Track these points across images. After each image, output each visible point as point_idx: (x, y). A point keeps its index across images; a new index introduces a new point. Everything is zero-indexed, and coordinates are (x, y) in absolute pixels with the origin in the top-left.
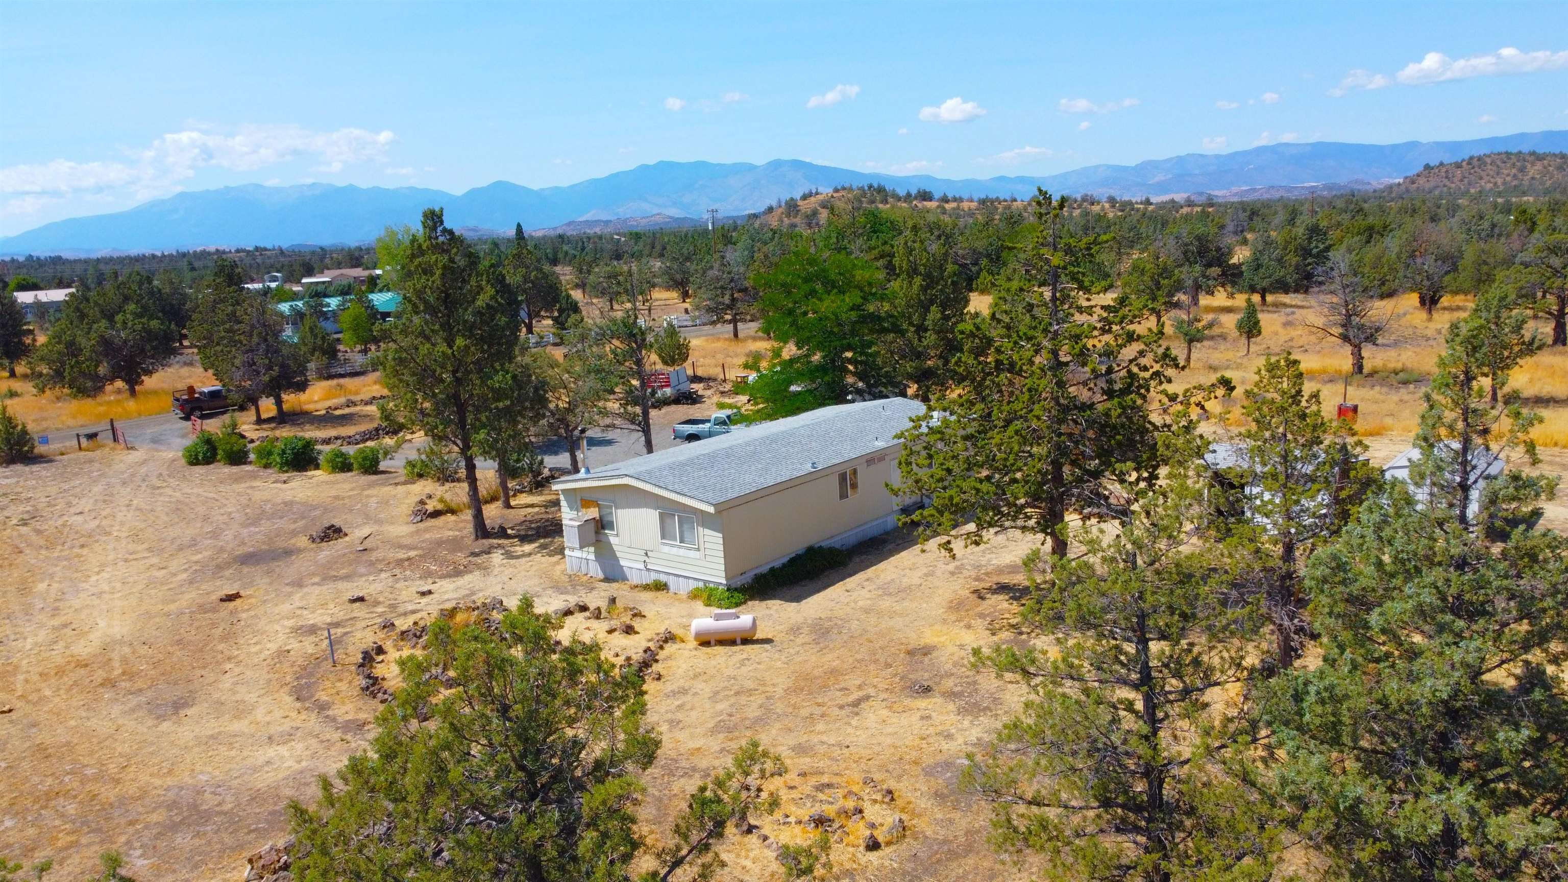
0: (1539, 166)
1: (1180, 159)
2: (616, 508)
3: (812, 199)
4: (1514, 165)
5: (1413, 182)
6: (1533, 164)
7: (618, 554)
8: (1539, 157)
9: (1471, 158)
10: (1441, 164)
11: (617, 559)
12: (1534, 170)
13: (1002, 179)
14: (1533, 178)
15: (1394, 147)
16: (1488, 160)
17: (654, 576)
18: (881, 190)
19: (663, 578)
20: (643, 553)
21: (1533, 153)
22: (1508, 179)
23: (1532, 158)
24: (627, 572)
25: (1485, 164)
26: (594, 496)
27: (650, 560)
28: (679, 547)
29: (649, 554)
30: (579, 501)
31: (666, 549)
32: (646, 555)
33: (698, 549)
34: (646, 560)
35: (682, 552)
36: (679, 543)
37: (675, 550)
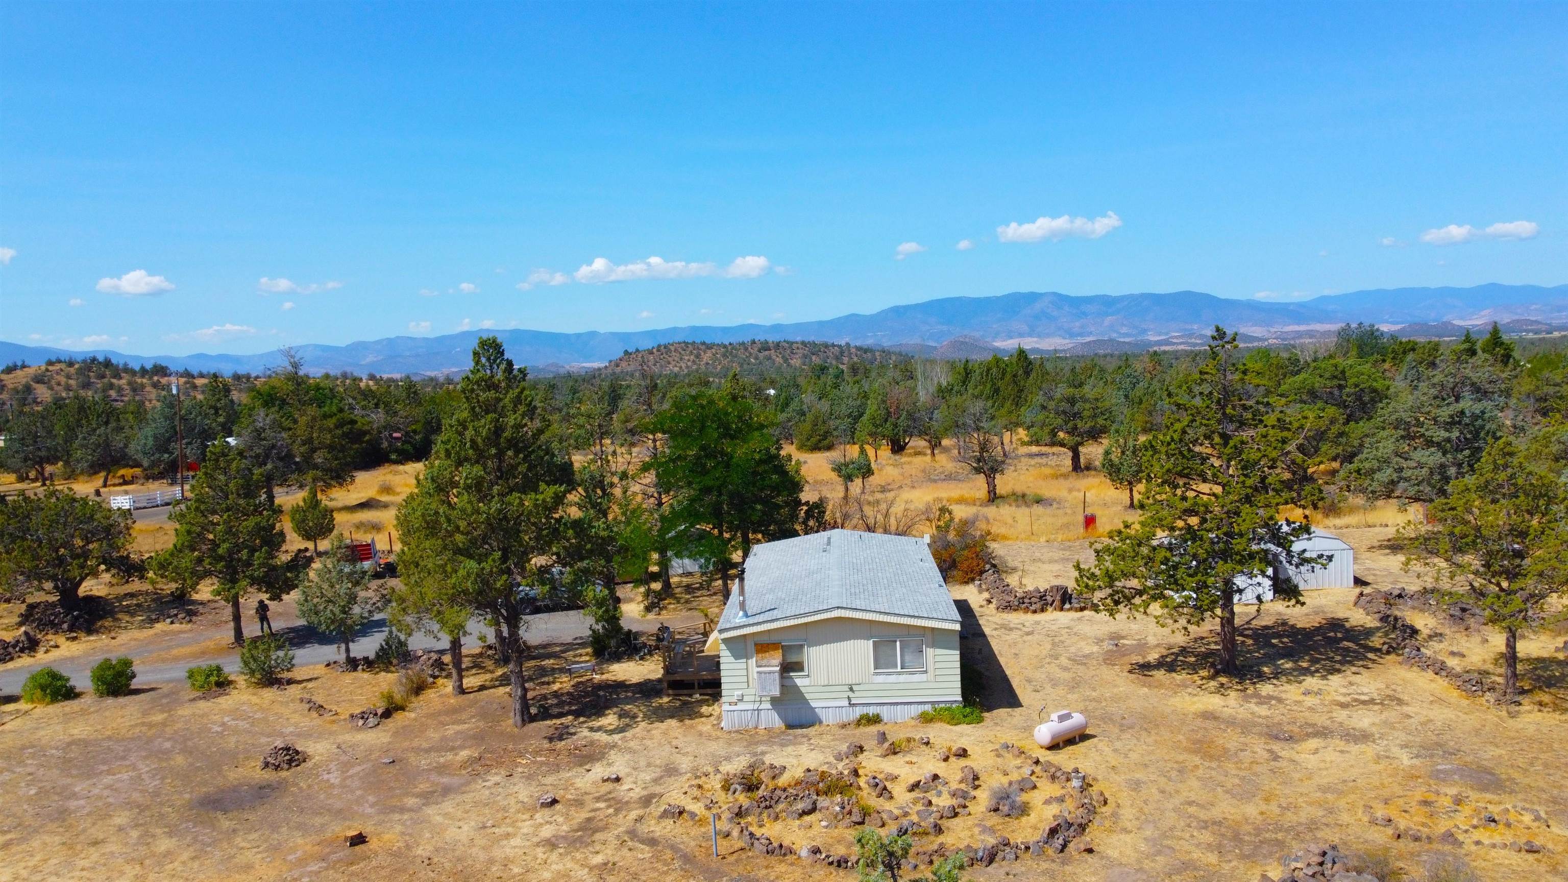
0: (709, 353)
1: (389, 340)
2: (809, 646)
3: (19, 373)
4: (691, 353)
5: (617, 366)
6: (705, 352)
7: (807, 696)
8: (709, 347)
9: (659, 346)
10: (637, 350)
11: (805, 702)
12: (707, 357)
13: (200, 356)
14: (707, 364)
15: (578, 336)
16: (672, 348)
17: (858, 712)
18: (108, 364)
20: (846, 688)
21: (704, 343)
22: (689, 364)
23: (703, 347)
24: (822, 714)
25: (670, 351)
26: (774, 638)
27: (857, 694)
28: (899, 673)
29: (855, 688)
30: (751, 647)
31: (881, 679)
32: (851, 690)
33: (926, 672)
34: (851, 694)
35: (902, 678)
36: (899, 669)
37: (892, 678)
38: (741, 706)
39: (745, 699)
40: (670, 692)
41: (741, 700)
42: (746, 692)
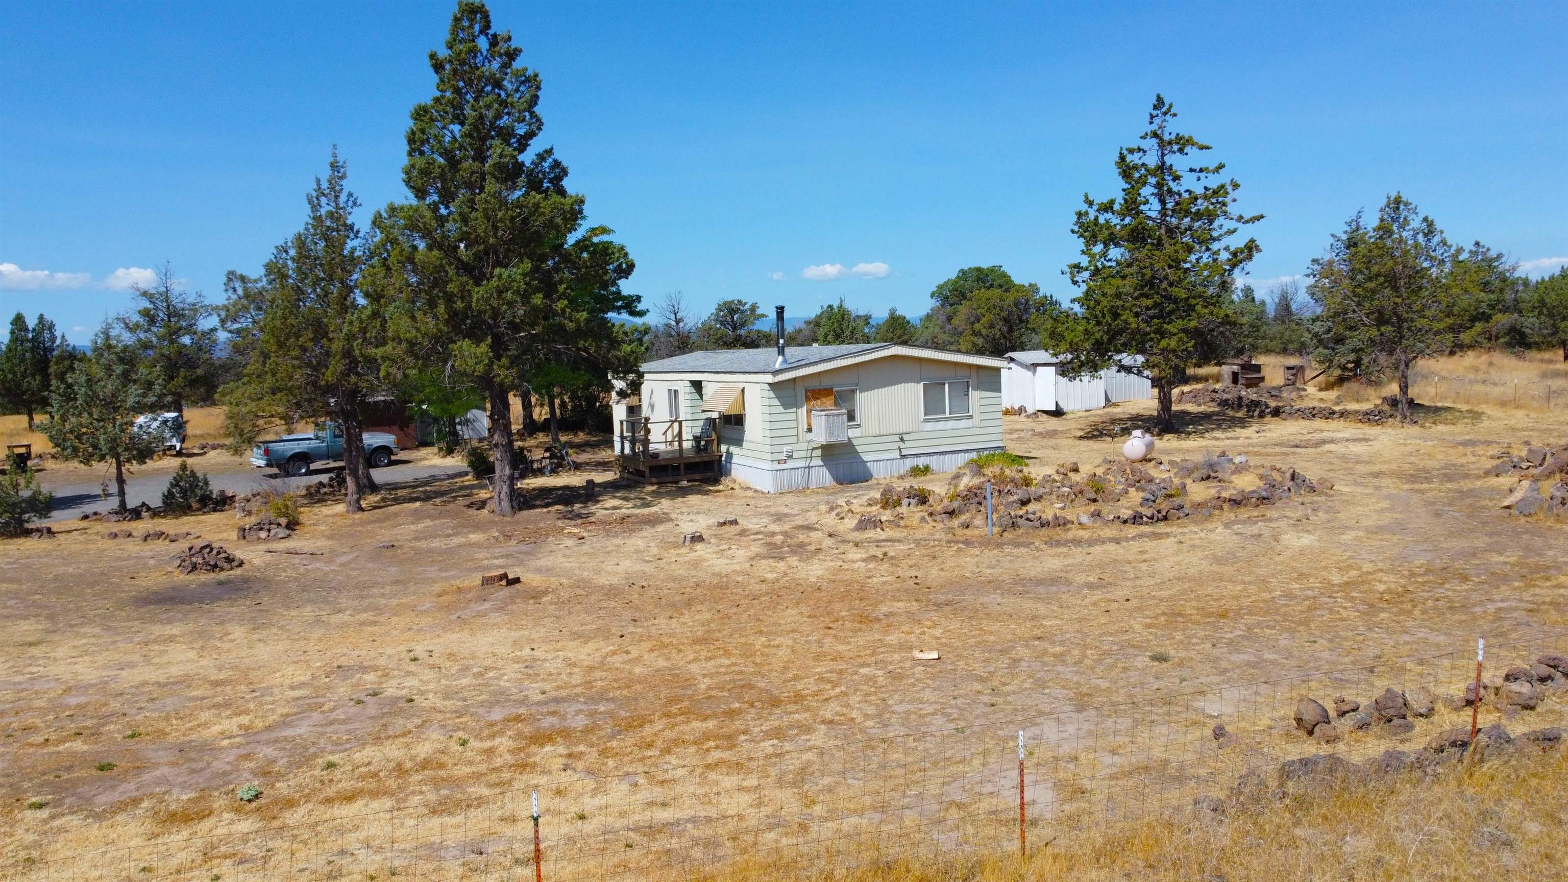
2: (861, 392)
7: (859, 449)
11: (857, 455)
17: (910, 463)
19: (921, 462)
20: (897, 438)
24: (873, 467)
26: (825, 383)
27: (907, 444)
28: (947, 419)
29: (905, 437)
30: (801, 394)
31: (929, 426)
32: (902, 440)
33: (971, 417)
34: (902, 445)
35: (950, 424)
36: (947, 415)
37: (941, 425)
38: (790, 464)
39: (795, 455)
40: (654, 480)
41: (790, 457)
42: (795, 447)
